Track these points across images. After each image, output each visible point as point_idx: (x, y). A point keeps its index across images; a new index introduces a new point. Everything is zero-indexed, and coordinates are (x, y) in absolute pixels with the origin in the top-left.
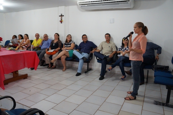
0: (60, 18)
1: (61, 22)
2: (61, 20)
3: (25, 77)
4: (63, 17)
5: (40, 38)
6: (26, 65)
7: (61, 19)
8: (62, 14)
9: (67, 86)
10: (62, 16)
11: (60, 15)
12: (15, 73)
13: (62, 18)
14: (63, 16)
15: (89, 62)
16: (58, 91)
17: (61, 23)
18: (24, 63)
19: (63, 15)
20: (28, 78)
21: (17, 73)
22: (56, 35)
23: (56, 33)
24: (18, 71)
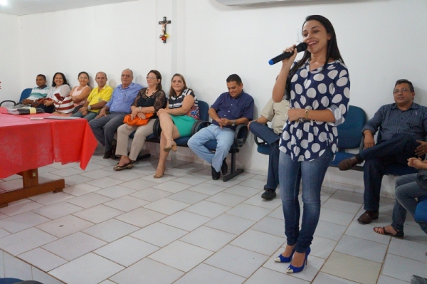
0: (161, 27)
1: (164, 39)
2: (163, 34)
3: (58, 187)
4: (168, 25)
5: (107, 83)
6: (56, 156)
7: (165, 32)
8: (165, 18)
9: (165, 216)
10: (165, 22)
11: (162, 20)
12: (29, 175)
13: (165, 27)
14: (170, 22)
15: (238, 151)
16: (137, 228)
17: (165, 41)
18: (52, 150)
19: (168, 20)
20: (64, 190)
21: (34, 175)
22: (153, 74)
23: (152, 71)
24: (36, 171)
